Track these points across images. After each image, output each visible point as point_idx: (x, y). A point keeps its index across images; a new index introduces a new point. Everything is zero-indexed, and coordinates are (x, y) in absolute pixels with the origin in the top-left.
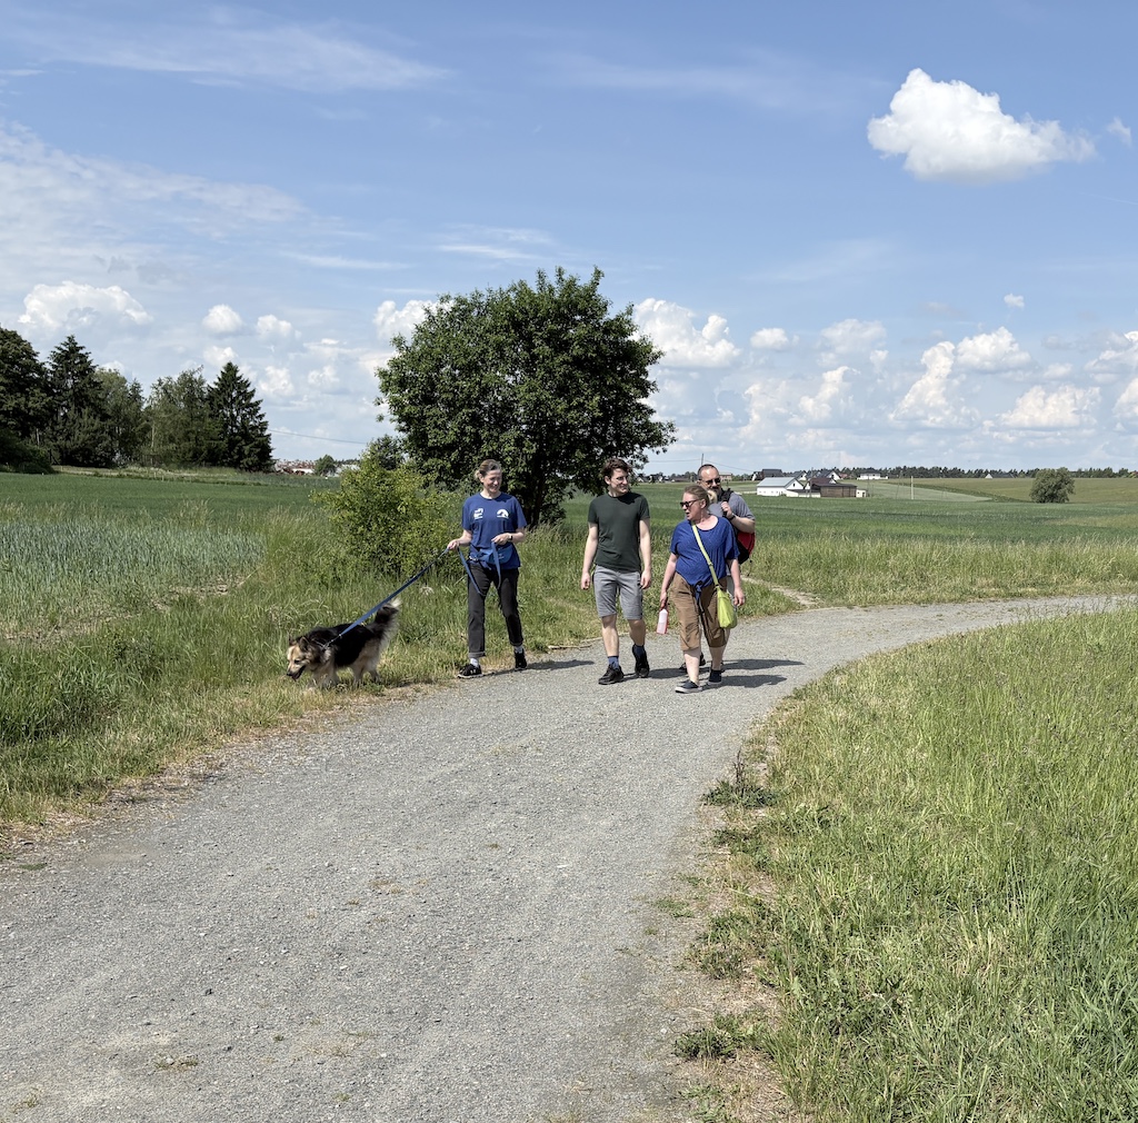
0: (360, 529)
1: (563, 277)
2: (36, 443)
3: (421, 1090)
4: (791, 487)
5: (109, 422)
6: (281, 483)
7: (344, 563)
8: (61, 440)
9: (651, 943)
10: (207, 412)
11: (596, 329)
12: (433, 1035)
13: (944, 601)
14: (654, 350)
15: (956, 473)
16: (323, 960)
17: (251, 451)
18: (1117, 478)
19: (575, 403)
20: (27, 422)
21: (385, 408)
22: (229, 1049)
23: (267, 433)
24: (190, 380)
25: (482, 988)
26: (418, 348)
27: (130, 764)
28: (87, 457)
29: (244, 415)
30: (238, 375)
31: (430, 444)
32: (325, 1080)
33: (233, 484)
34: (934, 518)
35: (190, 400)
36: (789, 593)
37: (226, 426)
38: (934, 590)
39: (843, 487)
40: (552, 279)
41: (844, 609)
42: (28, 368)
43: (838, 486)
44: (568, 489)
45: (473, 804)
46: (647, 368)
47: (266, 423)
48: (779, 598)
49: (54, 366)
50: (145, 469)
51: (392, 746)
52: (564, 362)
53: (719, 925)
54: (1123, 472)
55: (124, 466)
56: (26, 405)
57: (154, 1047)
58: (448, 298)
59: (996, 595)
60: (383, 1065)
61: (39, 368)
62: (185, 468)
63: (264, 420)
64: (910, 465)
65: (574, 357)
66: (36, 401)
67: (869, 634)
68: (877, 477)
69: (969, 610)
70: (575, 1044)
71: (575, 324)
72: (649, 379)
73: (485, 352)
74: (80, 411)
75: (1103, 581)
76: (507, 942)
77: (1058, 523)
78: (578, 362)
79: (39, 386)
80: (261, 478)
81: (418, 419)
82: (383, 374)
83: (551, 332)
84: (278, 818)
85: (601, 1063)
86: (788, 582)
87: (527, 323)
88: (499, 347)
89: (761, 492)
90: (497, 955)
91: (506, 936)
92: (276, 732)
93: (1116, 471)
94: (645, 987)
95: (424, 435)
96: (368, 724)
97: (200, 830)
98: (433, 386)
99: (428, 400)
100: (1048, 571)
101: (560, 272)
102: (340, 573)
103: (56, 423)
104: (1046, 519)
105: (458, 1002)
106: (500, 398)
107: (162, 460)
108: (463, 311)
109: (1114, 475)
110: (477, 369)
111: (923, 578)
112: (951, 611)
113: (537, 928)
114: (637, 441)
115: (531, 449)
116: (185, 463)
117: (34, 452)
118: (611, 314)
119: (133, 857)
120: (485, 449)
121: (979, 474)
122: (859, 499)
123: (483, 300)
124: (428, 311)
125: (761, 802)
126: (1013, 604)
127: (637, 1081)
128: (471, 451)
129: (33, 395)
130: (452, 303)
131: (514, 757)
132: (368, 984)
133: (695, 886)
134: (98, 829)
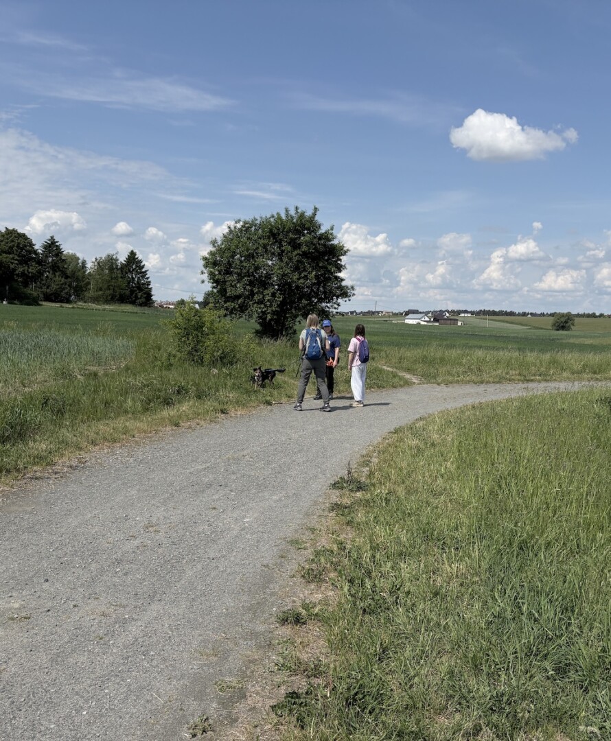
0: (183, 339)
1: (299, 211)
2: (32, 290)
3: (141, 635)
4: (423, 319)
5: (69, 280)
6: (156, 313)
7: (175, 356)
8: (44, 289)
9: (281, 562)
10: (119, 275)
11: (315, 238)
12: (155, 607)
13: (490, 383)
14: (345, 249)
15: (512, 314)
16: (109, 566)
17: (141, 296)
18: (598, 318)
19: (302, 275)
20: (27, 279)
21: (205, 277)
22: (49, 610)
23: (150, 287)
24: (112, 259)
25: (187, 583)
26: (223, 246)
27: (39, 459)
28: (56, 298)
29: (139, 278)
30: (136, 257)
31: (228, 295)
32: (93, 629)
33: (131, 312)
34: (497, 338)
35: (111, 269)
36: (408, 376)
37: (129, 283)
38: (485, 377)
39: (451, 320)
40: (292, 212)
41: (435, 385)
42: (30, 252)
43: (448, 319)
44: (298, 319)
45: (210, 485)
46: (341, 257)
47: (150, 282)
48: (401, 378)
49: (43, 251)
50: (86, 304)
51: (176, 454)
52: (298, 254)
53: (317, 554)
54: (601, 315)
55: (76, 302)
56: (28, 271)
57: (10, 609)
58: (239, 221)
59: (519, 380)
60: (125, 621)
61: (35, 252)
62: (107, 304)
63: (149, 280)
64: (487, 309)
65: (303, 252)
66: (33, 269)
67: (445, 399)
68: (469, 315)
69: (502, 388)
70: (227, 615)
71: (304, 235)
72: (343, 263)
73: (257, 248)
74: (55, 274)
75: (577, 374)
76: (206, 559)
77: (564, 341)
78: (305, 254)
79: (35, 261)
80: (146, 310)
81: (223, 282)
82: (205, 259)
83: (291, 239)
84: (107, 490)
85: (237, 625)
86: (409, 370)
87: (279, 234)
88: (265, 247)
89: (407, 321)
90: (199, 566)
91: (207, 556)
92: (119, 445)
93: (598, 314)
94: (271, 586)
95: (225, 290)
96: (167, 441)
97: (66, 496)
98: (230, 265)
99: (228, 272)
100: (548, 368)
101: (297, 208)
102: (172, 361)
103: (42, 280)
104: (558, 339)
105: (172, 590)
106: (265, 272)
107: (96, 300)
108: (247, 228)
109: (597, 317)
110: (253, 257)
111: (480, 370)
112: (491, 388)
113: (224, 553)
114: (334, 295)
115: (279, 298)
116: (107, 302)
117: (30, 294)
118: (323, 230)
119: (27, 509)
120: (256, 298)
121: (524, 314)
122: (459, 326)
123: (258, 222)
124: (229, 228)
125: (359, 488)
126: (525, 385)
127: (254, 635)
128: (249, 298)
129: (32, 265)
130: (241, 223)
131: (237, 461)
132: (129, 580)
133: (313, 533)
134: (14, 494)
